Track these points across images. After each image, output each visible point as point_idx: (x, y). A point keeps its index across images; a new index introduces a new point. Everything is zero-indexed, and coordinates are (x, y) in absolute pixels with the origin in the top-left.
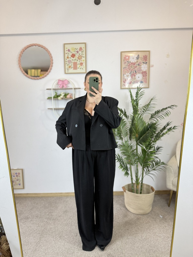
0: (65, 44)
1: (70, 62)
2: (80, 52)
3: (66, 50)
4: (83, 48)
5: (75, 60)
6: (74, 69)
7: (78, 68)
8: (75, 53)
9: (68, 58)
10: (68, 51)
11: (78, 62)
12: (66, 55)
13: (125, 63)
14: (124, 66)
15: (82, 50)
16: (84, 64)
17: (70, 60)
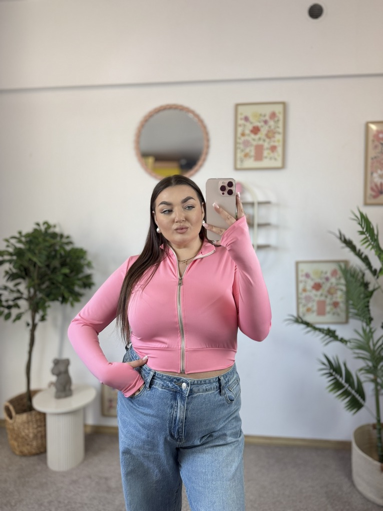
0: (237, 105)
1: (247, 144)
2: (271, 123)
3: (239, 117)
4: (280, 113)
5: (260, 139)
6: (255, 160)
7: (266, 157)
8: (259, 124)
9: (243, 134)
10: (245, 121)
11: (266, 145)
12: (240, 130)
13: (376, 147)
14: (372, 153)
15: (276, 119)
16: (280, 150)
17: (248, 141)
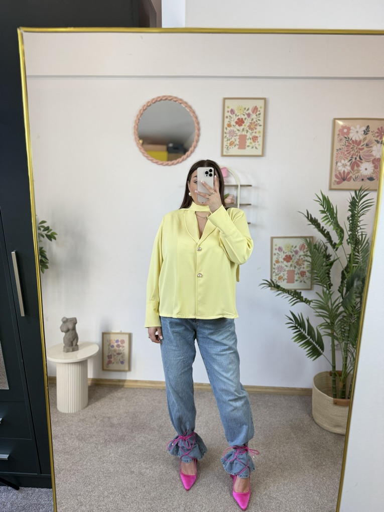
0: (225, 99)
1: (232, 133)
2: (254, 116)
4: (261, 107)
5: (243, 130)
6: (239, 148)
7: (248, 146)
8: (244, 117)
9: (229, 125)
10: (231, 113)
11: (249, 135)
12: (227, 121)
13: (341, 140)
16: (260, 140)
17: (233, 131)
